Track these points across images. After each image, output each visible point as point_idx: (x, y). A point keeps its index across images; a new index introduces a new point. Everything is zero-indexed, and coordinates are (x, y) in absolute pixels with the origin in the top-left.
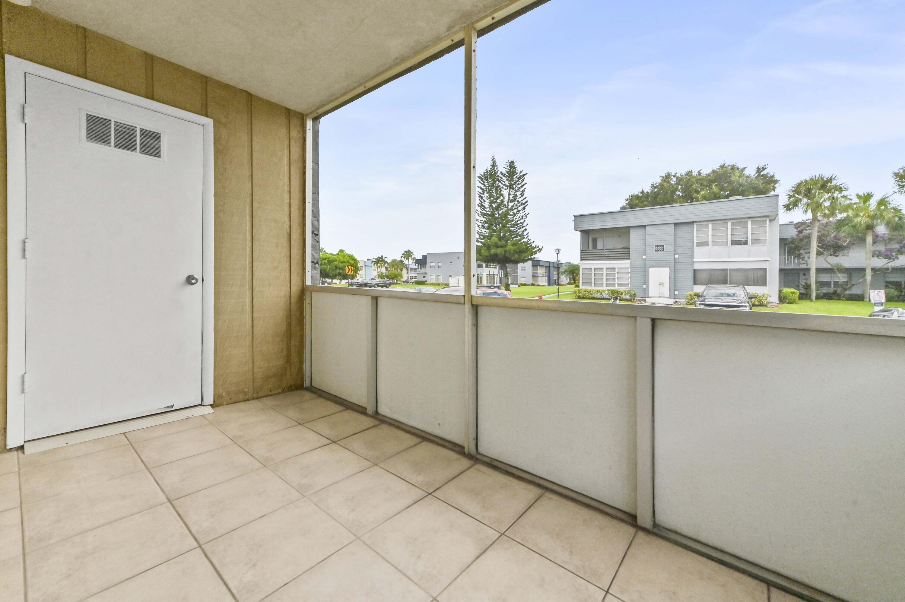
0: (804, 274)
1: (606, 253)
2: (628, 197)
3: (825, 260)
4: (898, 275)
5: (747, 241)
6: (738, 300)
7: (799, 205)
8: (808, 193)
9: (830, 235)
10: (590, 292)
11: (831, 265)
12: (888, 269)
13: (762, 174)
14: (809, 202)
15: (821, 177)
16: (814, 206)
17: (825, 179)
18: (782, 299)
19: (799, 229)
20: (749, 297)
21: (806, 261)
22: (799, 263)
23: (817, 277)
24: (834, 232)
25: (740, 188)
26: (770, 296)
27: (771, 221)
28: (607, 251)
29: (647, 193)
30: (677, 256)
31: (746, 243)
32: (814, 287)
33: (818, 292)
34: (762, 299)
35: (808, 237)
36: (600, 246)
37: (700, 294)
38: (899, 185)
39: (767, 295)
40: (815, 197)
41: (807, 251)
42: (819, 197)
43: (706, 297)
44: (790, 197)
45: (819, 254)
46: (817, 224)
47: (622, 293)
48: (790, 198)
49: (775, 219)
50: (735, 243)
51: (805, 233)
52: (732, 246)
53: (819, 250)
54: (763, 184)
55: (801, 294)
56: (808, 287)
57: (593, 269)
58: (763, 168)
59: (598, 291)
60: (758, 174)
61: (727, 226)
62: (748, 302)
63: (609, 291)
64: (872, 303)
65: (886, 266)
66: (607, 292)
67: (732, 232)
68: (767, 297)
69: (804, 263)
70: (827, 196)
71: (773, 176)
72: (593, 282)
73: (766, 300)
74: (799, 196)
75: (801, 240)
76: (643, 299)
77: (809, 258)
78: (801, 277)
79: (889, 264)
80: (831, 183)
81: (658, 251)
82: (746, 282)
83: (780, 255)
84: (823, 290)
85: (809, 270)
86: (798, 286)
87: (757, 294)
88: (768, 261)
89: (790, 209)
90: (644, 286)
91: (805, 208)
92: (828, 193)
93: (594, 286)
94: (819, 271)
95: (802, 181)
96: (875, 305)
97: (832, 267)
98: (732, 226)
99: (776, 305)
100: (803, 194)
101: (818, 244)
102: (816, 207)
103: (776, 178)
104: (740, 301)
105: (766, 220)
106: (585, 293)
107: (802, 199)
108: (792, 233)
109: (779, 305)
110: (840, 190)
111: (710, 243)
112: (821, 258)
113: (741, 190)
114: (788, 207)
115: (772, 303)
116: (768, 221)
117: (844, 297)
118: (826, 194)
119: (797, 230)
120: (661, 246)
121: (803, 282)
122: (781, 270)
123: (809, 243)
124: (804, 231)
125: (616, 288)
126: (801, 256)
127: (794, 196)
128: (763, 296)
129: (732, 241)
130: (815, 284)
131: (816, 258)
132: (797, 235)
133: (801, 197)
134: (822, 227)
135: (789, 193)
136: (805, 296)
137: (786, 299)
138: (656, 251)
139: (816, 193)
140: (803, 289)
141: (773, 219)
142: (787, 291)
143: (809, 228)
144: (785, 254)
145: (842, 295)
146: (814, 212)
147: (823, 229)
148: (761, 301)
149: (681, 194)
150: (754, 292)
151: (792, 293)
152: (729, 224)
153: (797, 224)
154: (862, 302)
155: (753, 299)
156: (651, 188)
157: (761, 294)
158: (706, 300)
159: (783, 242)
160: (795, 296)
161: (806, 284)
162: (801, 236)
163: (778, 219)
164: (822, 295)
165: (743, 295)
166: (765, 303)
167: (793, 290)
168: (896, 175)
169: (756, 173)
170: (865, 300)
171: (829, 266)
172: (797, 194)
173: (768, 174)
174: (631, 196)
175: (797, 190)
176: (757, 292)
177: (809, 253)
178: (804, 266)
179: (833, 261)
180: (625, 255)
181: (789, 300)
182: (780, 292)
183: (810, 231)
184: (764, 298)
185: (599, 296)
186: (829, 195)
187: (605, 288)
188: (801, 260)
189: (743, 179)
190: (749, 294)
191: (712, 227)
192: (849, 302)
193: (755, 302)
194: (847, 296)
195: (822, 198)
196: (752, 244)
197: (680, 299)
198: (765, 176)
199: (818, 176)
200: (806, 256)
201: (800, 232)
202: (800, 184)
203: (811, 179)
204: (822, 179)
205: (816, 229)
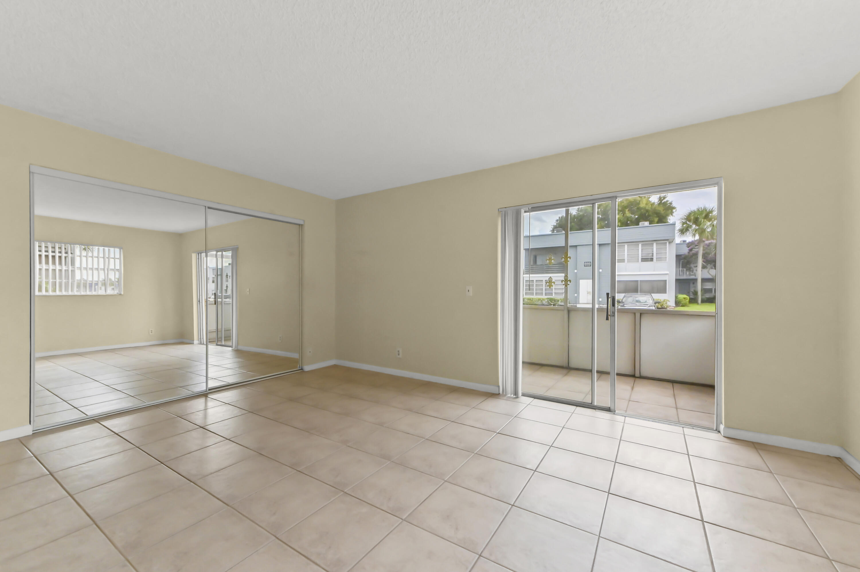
0: (693, 283)
1: (546, 268)
2: (558, 218)
3: (707, 272)
5: (653, 258)
6: (647, 305)
7: (690, 230)
8: (696, 221)
9: (711, 253)
10: (532, 300)
13: (663, 202)
14: (697, 228)
15: (705, 209)
16: (700, 231)
17: (708, 210)
18: (678, 303)
19: (689, 248)
20: (655, 302)
21: (695, 273)
22: (690, 275)
23: (702, 285)
24: (714, 250)
25: (647, 213)
26: (669, 301)
27: (670, 243)
28: (546, 266)
29: (574, 215)
30: (601, 270)
31: (652, 260)
32: (700, 293)
33: (703, 297)
34: (664, 304)
35: (696, 254)
36: (539, 262)
37: (620, 301)
39: (667, 300)
40: (701, 224)
41: (695, 265)
42: (703, 224)
43: (624, 303)
44: (683, 223)
45: (704, 267)
46: (702, 245)
47: (558, 301)
48: (683, 225)
49: (673, 242)
50: (644, 260)
51: (694, 251)
52: (642, 262)
53: (704, 264)
54: (664, 210)
55: (690, 299)
56: (695, 293)
57: (535, 281)
58: (664, 197)
59: (539, 299)
60: (660, 202)
61: (639, 247)
62: (654, 306)
63: (548, 299)
66: (546, 300)
67: (642, 252)
68: (667, 302)
69: (693, 275)
70: (709, 223)
71: (671, 203)
72: (535, 292)
73: (666, 304)
74: (690, 223)
75: (692, 256)
76: (575, 305)
77: (696, 270)
78: (692, 285)
80: (712, 213)
81: (587, 266)
82: (652, 291)
83: (676, 268)
84: (706, 295)
85: (696, 280)
86: (689, 293)
87: (660, 300)
88: (667, 275)
89: (683, 233)
90: (576, 295)
91: (694, 232)
92: (709, 221)
93: (545, 295)
94: (704, 280)
95: (692, 211)
97: (712, 278)
98: (642, 247)
99: (673, 307)
100: (692, 221)
101: (703, 260)
102: (702, 232)
103: (674, 205)
104: (649, 306)
105: (666, 243)
106: (528, 301)
107: (692, 225)
108: (685, 251)
109: (675, 308)
111: (626, 260)
112: (705, 271)
113: (648, 215)
114: (683, 231)
115: (670, 306)
116: (668, 243)
118: (708, 222)
119: (688, 249)
120: (588, 262)
121: (692, 290)
122: (677, 281)
123: (697, 258)
124: (693, 249)
125: (553, 296)
126: (691, 269)
127: (686, 223)
128: (664, 301)
129: (642, 259)
130: (700, 291)
131: (702, 271)
132: (689, 253)
133: (691, 224)
134: (706, 247)
135: (682, 220)
136: (693, 301)
137: (680, 303)
138: (585, 266)
139: (701, 221)
140: (692, 295)
141: (671, 242)
142: (681, 296)
143: (697, 247)
144: (680, 268)
146: (700, 235)
147: (706, 248)
148: (663, 305)
149: (600, 217)
150: (657, 298)
151: (685, 298)
152: (640, 245)
153: (689, 243)
155: (657, 304)
156: (577, 212)
157: (662, 300)
158: (625, 305)
159: (679, 257)
160: (687, 301)
161: (695, 291)
162: (691, 253)
163: (675, 240)
164: (705, 299)
165: (651, 301)
166: (665, 306)
167: (685, 296)
169: (659, 201)
171: (710, 277)
172: (689, 222)
173: (667, 201)
174: (560, 217)
175: (688, 218)
176: (660, 299)
177: (697, 267)
178: (693, 277)
180: (560, 269)
181: (682, 303)
182: (676, 297)
183: (698, 249)
184: (665, 303)
185: (539, 303)
186: (711, 222)
187: (544, 297)
188: (691, 272)
189: (649, 206)
190: (655, 300)
191: (628, 248)
193: (658, 306)
195: (705, 225)
196: (656, 261)
197: (603, 305)
198: (665, 203)
199: (703, 208)
200: (695, 269)
201: (691, 250)
202: (690, 214)
203: (698, 210)
204: (706, 210)
205: (702, 248)
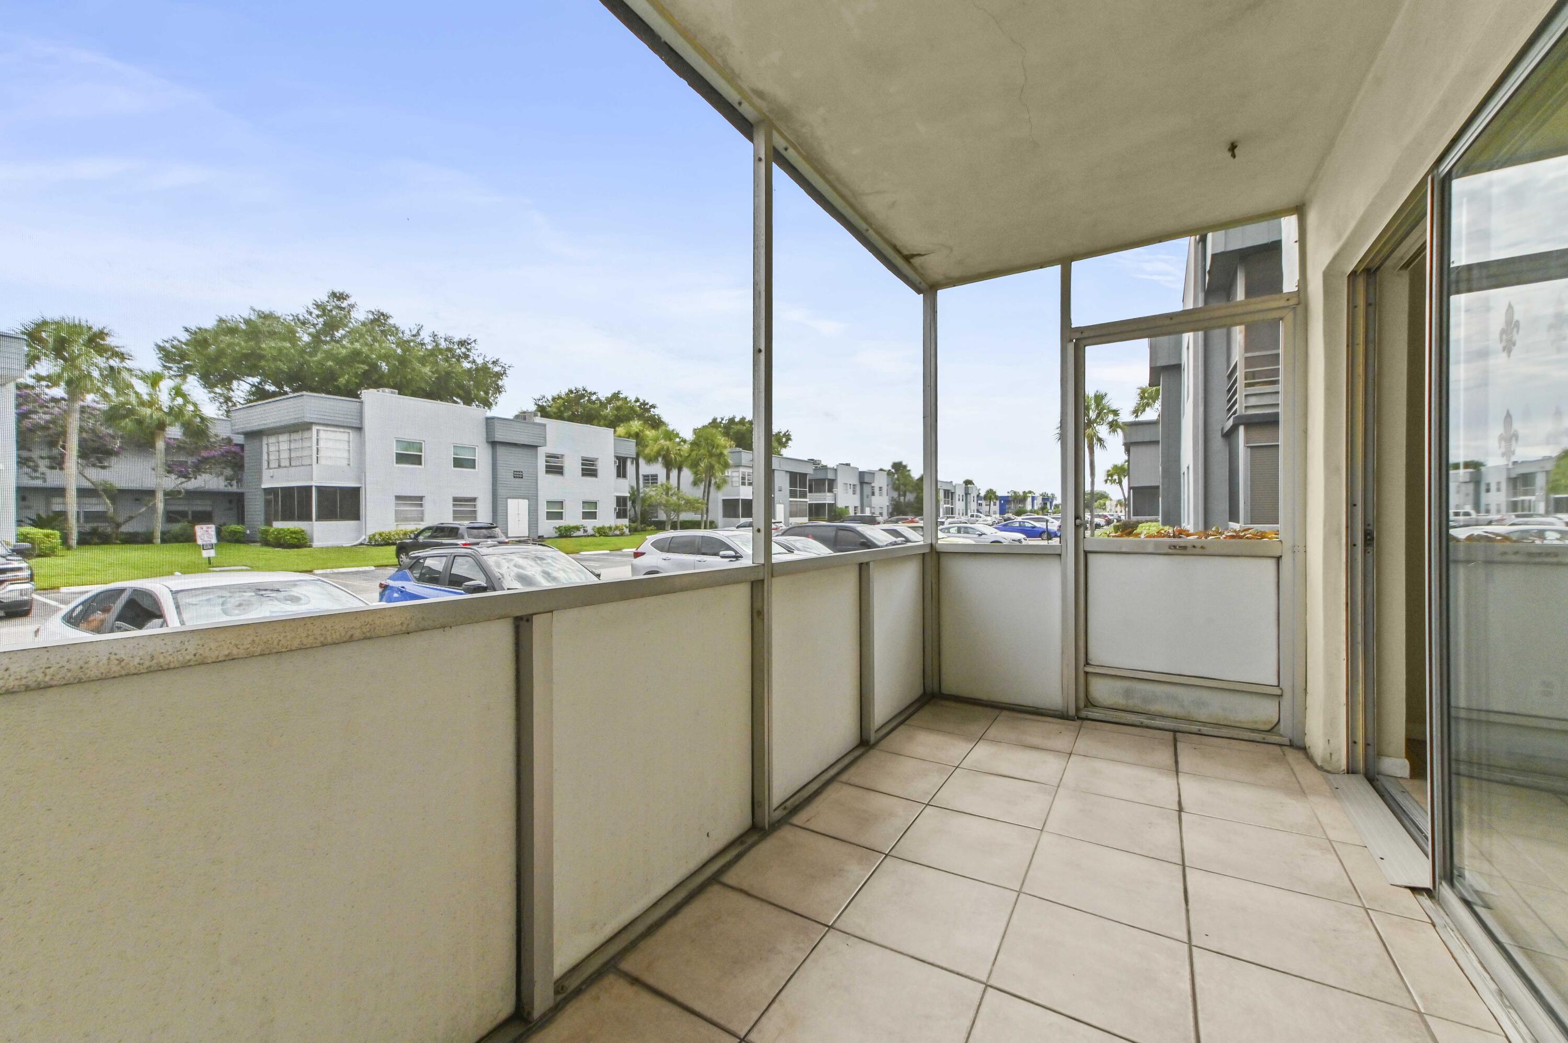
3: (80, 473)
4: (199, 502)
11: (92, 483)
12: (179, 492)
14: (61, 363)
16: (75, 372)
21: (43, 474)
23: (79, 504)
32: (72, 522)
33: (79, 532)
38: (164, 366)
64: (200, 545)
65: (177, 489)
69: (37, 478)
78: (53, 502)
79: (184, 485)
80: (104, 340)
85: (62, 490)
92: (99, 356)
94: (81, 492)
96: (203, 547)
97: (93, 487)
110: (122, 357)
117: (117, 539)
130: (75, 516)
145: (114, 536)
151: (47, 536)
154: (150, 545)
160: (53, 542)
168: (161, 349)
170: (155, 541)
171: (88, 485)
172: (36, 343)
175: (33, 334)
179: (96, 475)
181: (41, 549)
192: (128, 546)
194: (122, 537)
202: (42, 324)
205: (75, 416)
